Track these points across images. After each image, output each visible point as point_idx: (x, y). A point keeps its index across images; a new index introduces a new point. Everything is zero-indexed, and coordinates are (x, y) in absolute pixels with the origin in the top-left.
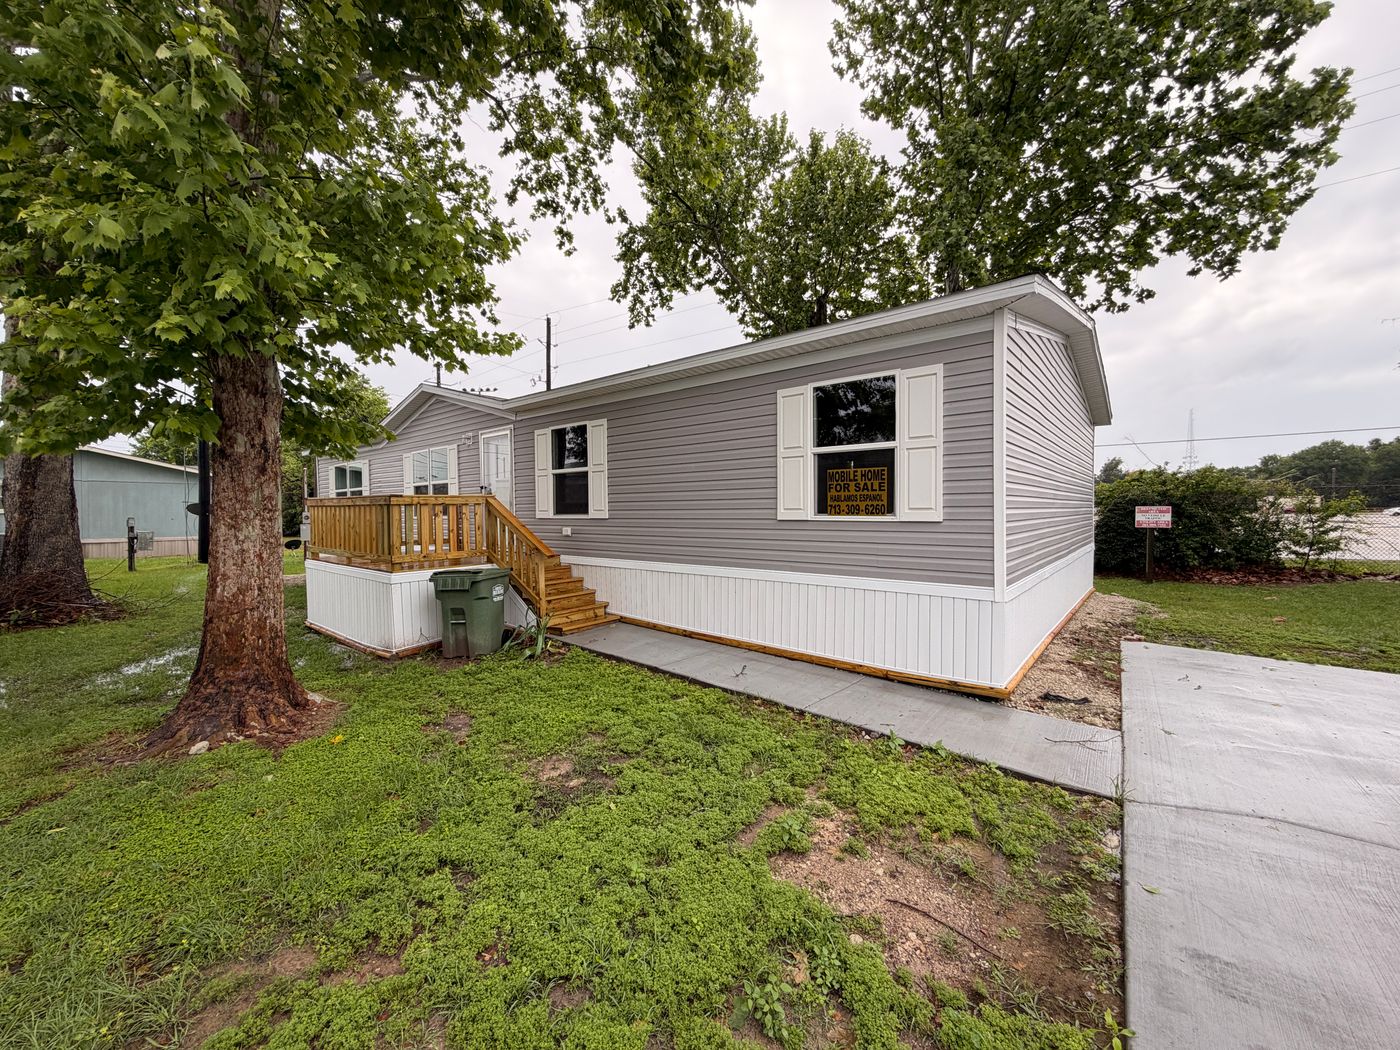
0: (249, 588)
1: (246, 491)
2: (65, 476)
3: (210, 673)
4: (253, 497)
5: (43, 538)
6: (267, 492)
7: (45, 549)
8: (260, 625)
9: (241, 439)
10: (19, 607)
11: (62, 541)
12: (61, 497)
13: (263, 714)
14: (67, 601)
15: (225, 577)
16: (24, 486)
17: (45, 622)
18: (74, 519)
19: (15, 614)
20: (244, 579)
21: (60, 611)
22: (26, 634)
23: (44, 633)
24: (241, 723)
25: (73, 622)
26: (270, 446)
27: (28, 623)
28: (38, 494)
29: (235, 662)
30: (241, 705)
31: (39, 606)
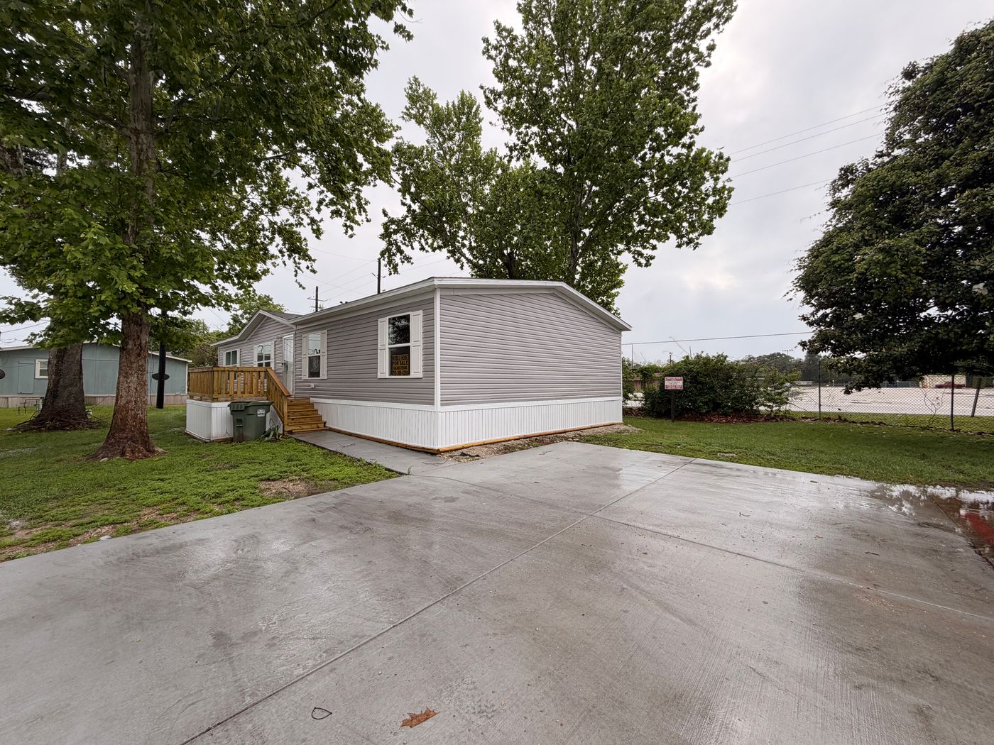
0: (131, 401)
1: (131, 363)
2: (78, 357)
3: (113, 435)
4: (134, 365)
5: (65, 387)
6: (140, 363)
7: (66, 393)
8: (135, 417)
9: (131, 342)
10: (52, 420)
11: (74, 389)
12: (76, 368)
13: (133, 452)
14: (75, 419)
15: (122, 397)
16: (58, 362)
17: (62, 428)
18: (81, 379)
19: (49, 424)
20: (129, 398)
21: (70, 424)
22: (53, 433)
23: (61, 432)
24: (123, 454)
25: (75, 429)
26: (143, 345)
27: (55, 429)
28: (64, 366)
29: (123, 430)
30: (124, 447)
31: (60, 421)
